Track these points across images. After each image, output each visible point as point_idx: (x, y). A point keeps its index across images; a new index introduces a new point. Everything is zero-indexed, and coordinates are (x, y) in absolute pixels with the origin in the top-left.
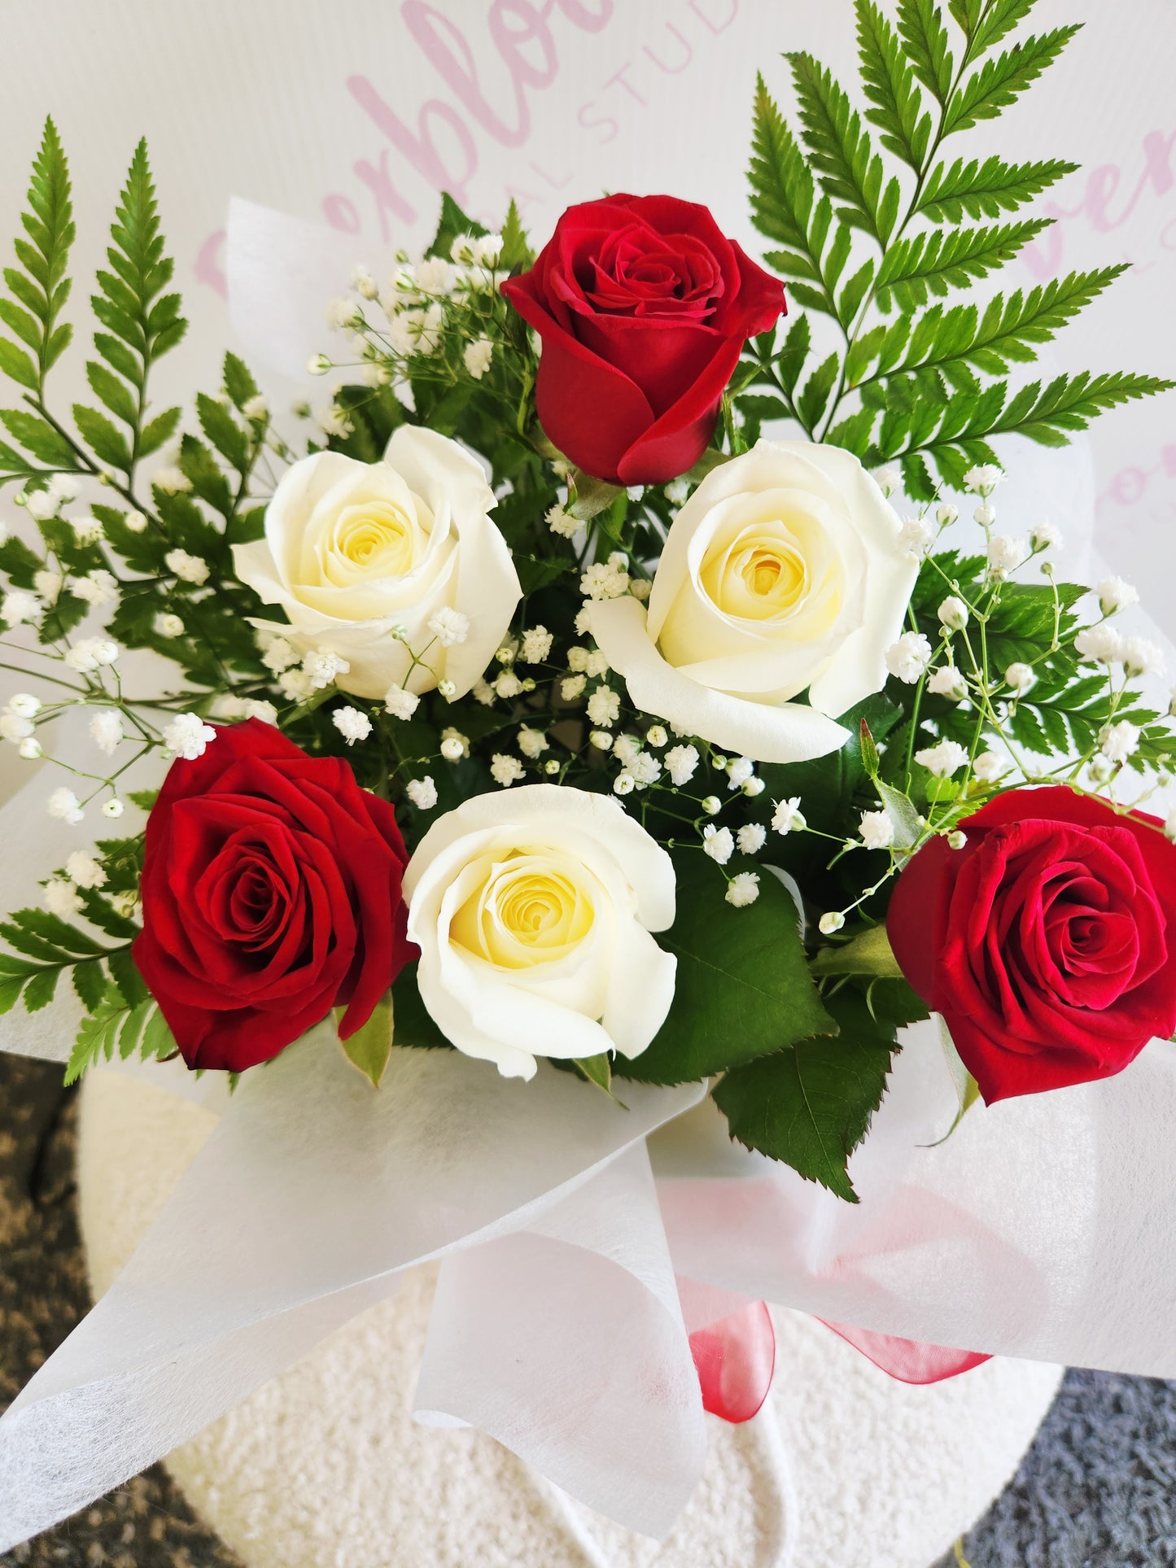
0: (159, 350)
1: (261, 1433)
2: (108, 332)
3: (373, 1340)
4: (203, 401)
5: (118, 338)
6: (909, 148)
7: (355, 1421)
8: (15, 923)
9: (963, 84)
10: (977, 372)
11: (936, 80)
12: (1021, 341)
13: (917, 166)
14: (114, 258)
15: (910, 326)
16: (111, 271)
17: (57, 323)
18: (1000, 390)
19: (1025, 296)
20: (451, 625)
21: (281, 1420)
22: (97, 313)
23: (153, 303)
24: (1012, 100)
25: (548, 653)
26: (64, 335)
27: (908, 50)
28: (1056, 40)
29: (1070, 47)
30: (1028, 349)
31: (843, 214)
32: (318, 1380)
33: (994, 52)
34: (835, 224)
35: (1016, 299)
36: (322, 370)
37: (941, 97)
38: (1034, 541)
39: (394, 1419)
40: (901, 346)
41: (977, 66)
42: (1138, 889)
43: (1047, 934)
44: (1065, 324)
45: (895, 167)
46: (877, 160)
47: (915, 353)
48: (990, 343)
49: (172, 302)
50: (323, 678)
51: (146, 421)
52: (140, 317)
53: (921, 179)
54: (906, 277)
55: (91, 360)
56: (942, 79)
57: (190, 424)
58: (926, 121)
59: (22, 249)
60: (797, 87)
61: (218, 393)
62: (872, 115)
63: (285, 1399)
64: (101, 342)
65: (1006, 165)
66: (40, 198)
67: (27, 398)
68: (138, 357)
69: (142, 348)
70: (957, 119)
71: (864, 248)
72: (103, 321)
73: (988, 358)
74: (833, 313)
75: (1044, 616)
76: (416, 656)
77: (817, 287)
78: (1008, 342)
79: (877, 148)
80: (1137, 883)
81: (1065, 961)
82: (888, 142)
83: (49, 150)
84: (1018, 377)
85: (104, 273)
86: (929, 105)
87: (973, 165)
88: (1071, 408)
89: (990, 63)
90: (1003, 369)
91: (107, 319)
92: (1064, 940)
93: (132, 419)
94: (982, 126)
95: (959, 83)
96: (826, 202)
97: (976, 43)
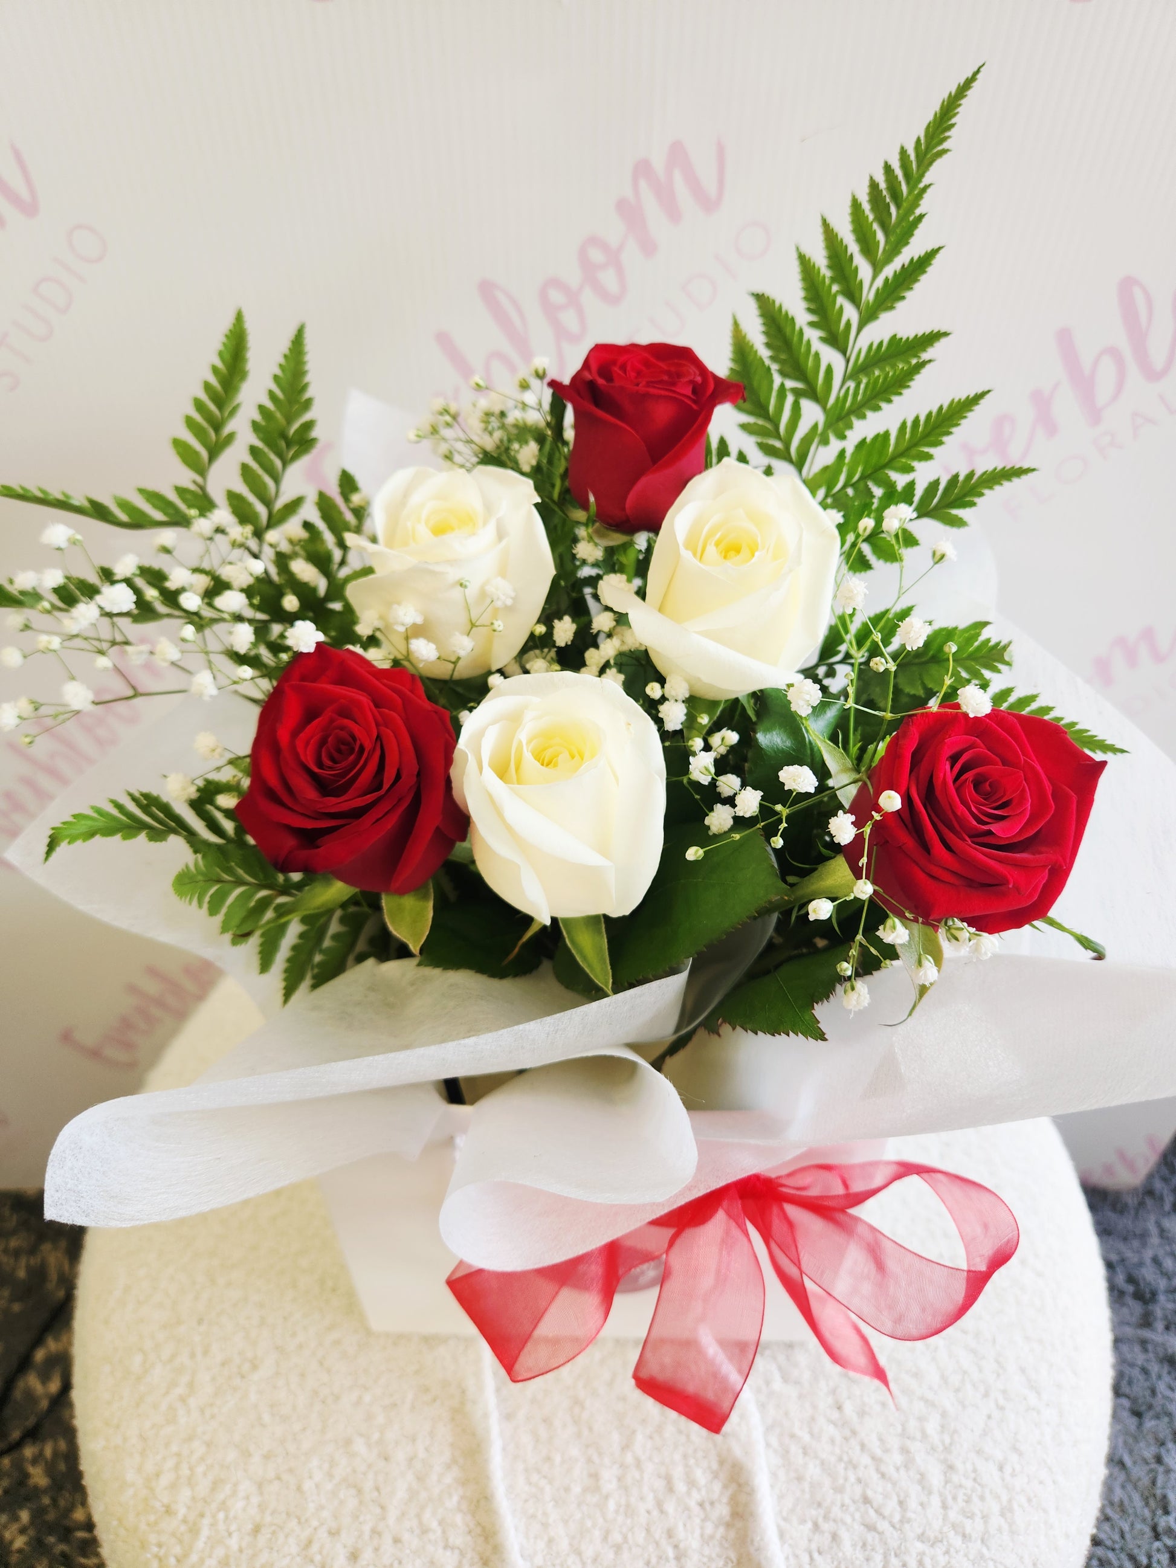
0: (294, 458)
1: (234, 1543)
2: (259, 444)
3: (359, 1446)
4: (321, 495)
5: (266, 448)
6: (837, 340)
7: (334, 1533)
8: (142, 798)
9: (871, 297)
10: (894, 476)
11: (852, 295)
12: (922, 449)
13: (844, 352)
14: (272, 395)
15: (845, 457)
16: (269, 405)
17: (227, 430)
18: (911, 485)
19: (922, 419)
20: (503, 590)
21: (257, 1530)
22: (255, 431)
23: (296, 426)
25: (572, 638)
26: (231, 437)
28: (928, 258)
29: (937, 261)
30: (927, 453)
31: (795, 391)
32: (299, 1489)
33: (889, 271)
34: (790, 399)
35: (916, 422)
36: (418, 439)
37: (857, 305)
38: (934, 554)
39: (375, 1532)
40: (840, 472)
41: (879, 282)
42: (1024, 759)
43: (957, 790)
44: (951, 433)
45: (829, 356)
46: (817, 354)
47: (850, 476)
48: (902, 454)
49: (309, 426)
50: (403, 625)
51: (279, 504)
53: (848, 361)
54: (840, 418)
55: (246, 462)
56: (857, 295)
57: (310, 512)
58: (848, 324)
59: (207, 387)
61: (334, 491)
62: (812, 324)
63: (262, 1508)
64: (254, 451)
65: (902, 339)
66: (227, 356)
67: (195, 482)
68: (278, 463)
69: (280, 456)
70: (868, 316)
71: (812, 414)
72: (258, 437)
73: (900, 465)
74: (790, 461)
75: (956, 637)
76: (474, 622)
77: (778, 444)
78: (914, 452)
79: (817, 346)
80: (1023, 756)
81: (972, 806)
82: (823, 340)
83: (236, 328)
84: (924, 474)
85: (263, 405)
86: (850, 313)
87: (881, 343)
88: (965, 495)
89: (887, 279)
90: (911, 469)
91: (261, 435)
92: (969, 791)
93: (268, 503)
94: (885, 317)
95: (869, 295)
96: (782, 385)
97: (877, 268)
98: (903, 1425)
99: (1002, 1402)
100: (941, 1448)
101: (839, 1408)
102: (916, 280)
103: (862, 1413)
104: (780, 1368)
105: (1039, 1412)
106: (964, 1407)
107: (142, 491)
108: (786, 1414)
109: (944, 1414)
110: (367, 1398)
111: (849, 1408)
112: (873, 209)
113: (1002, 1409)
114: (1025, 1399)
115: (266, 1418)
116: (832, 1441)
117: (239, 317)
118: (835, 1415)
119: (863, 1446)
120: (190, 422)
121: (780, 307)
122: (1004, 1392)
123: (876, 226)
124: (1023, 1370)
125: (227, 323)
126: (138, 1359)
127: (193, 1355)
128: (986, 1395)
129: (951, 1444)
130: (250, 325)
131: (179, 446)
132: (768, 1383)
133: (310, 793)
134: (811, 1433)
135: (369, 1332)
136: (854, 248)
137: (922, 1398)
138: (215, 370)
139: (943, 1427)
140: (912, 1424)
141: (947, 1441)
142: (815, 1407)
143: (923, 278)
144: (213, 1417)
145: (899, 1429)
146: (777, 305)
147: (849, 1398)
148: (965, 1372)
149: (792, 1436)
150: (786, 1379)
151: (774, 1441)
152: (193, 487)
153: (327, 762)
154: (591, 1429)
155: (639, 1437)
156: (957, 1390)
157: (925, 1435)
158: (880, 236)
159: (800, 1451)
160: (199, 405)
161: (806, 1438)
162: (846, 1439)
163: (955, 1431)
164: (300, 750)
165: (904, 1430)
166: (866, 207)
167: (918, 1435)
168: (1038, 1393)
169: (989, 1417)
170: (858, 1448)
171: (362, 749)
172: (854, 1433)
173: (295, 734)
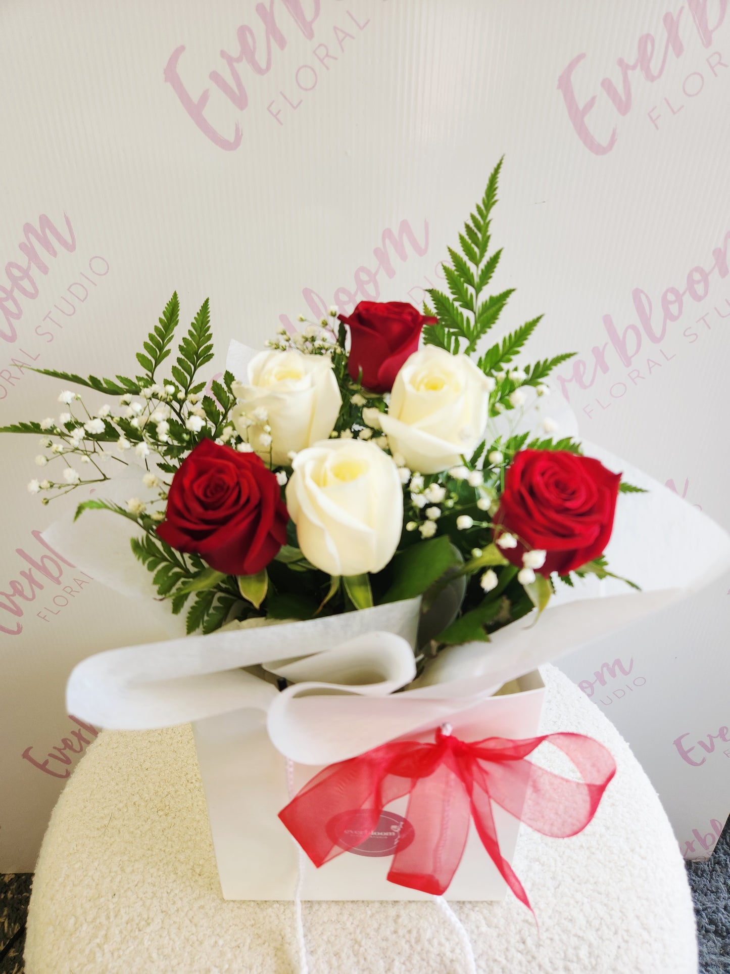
0: (201, 365)
2: (182, 357)
4: (214, 383)
5: (186, 360)
6: (468, 305)
9: (478, 280)
11: (470, 281)
13: (472, 310)
14: (190, 332)
16: (189, 337)
17: (165, 349)
22: (180, 350)
23: (202, 348)
24: (491, 277)
26: (168, 352)
27: (460, 276)
28: (497, 255)
29: (502, 256)
31: (455, 333)
33: (482, 265)
34: (453, 338)
35: (510, 336)
37: (473, 286)
41: (480, 272)
44: (527, 339)
45: (466, 313)
46: (461, 314)
49: (209, 348)
51: (192, 386)
52: (196, 353)
53: (475, 313)
55: (175, 365)
56: (472, 281)
57: (207, 391)
58: (471, 296)
59: (156, 328)
60: (433, 300)
61: (221, 381)
62: (456, 300)
64: (179, 360)
66: (167, 313)
67: (147, 375)
68: (192, 367)
69: (194, 363)
70: (478, 290)
72: (181, 353)
73: (505, 359)
78: (511, 351)
79: (461, 310)
82: (462, 306)
83: (173, 301)
85: (186, 338)
86: (471, 290)
87: (486, 300)
89: (482, 269)
91: (183, 353)
93: (186, 386)
94: (485, 289)
95: (476, 279)
96: (449, 331)
97: (477, 264)
98: (565, 953)
99: (626, 937)
100: (590, 967)
101: (524, 943)
102: (495, 267)
103: (538, 946)
104: (485, 918)
105: (650, 945)
106: (603, 940)
107: (117, 377)
108: (490, 947)
109: (590, 946)
110: (221, 942)
111: (529, 942)
112: (470, 238)
113: (627, 942)
114: (641, 936)
115: (155, 955)
116: (520, 963)
117: (175, 295)
118: (522, 947)
119: (540, 966)
120: (146, 345)
121: (442, 294)
122: (627, 931)
123: (473, 246)
124: (638, 917)
125: (169, 298)
126: (72, 921)
127: (108, 918)
128: (616, 933)
129: (596, 965)
130: (180, 299)
131: (140, 357)
132: (478, 927)
133: (199, 509)
134: (506, 958)
135: (223, 900)
136: (465, 258)
137: (575, 935)
138: (161, 320)
139: (590, 953)
140: (571, 952)
141: (594, 962)
142: (508, 942)
143: (498, 265)
144: (119, 957)
145: (563, 955)
146: (440, 293)
147: (529, 936)
148: (602, 919)
149: (495, 961)
150: (489, 926)
151: (482, 963)
152: (146, 377)
153: (209, 494)
154: (365, 959)
155: (397, 963)
156: (598, 930)
157: (579, 959)
158: (476, 250)
159: (501, 970)
160: (151, 337)
161: (504, 962)
162: (529, 962)
163: (598, 956)
164: (195, 489)
165: (565, 956)
166: (466, 237)
167: (575, 959)
168: (649, 933)
169: (619, 947)
170: (537, 968)
171: (228, 488)
172: (534, 958)
173: (192, 482)
